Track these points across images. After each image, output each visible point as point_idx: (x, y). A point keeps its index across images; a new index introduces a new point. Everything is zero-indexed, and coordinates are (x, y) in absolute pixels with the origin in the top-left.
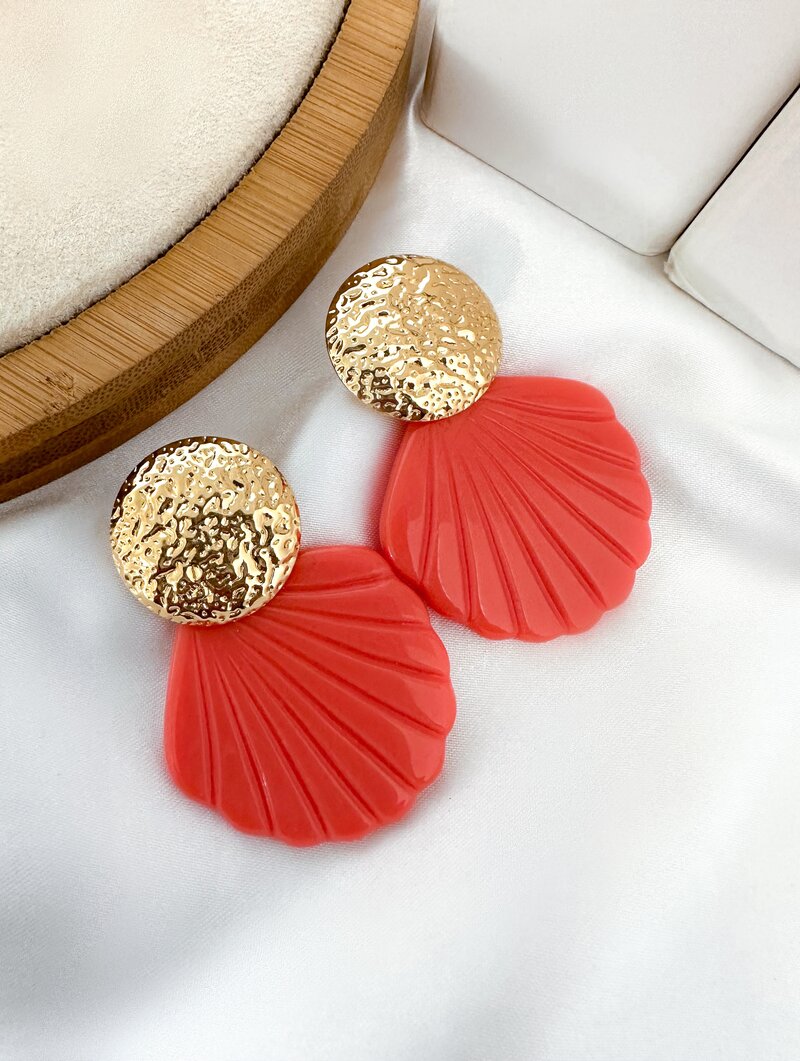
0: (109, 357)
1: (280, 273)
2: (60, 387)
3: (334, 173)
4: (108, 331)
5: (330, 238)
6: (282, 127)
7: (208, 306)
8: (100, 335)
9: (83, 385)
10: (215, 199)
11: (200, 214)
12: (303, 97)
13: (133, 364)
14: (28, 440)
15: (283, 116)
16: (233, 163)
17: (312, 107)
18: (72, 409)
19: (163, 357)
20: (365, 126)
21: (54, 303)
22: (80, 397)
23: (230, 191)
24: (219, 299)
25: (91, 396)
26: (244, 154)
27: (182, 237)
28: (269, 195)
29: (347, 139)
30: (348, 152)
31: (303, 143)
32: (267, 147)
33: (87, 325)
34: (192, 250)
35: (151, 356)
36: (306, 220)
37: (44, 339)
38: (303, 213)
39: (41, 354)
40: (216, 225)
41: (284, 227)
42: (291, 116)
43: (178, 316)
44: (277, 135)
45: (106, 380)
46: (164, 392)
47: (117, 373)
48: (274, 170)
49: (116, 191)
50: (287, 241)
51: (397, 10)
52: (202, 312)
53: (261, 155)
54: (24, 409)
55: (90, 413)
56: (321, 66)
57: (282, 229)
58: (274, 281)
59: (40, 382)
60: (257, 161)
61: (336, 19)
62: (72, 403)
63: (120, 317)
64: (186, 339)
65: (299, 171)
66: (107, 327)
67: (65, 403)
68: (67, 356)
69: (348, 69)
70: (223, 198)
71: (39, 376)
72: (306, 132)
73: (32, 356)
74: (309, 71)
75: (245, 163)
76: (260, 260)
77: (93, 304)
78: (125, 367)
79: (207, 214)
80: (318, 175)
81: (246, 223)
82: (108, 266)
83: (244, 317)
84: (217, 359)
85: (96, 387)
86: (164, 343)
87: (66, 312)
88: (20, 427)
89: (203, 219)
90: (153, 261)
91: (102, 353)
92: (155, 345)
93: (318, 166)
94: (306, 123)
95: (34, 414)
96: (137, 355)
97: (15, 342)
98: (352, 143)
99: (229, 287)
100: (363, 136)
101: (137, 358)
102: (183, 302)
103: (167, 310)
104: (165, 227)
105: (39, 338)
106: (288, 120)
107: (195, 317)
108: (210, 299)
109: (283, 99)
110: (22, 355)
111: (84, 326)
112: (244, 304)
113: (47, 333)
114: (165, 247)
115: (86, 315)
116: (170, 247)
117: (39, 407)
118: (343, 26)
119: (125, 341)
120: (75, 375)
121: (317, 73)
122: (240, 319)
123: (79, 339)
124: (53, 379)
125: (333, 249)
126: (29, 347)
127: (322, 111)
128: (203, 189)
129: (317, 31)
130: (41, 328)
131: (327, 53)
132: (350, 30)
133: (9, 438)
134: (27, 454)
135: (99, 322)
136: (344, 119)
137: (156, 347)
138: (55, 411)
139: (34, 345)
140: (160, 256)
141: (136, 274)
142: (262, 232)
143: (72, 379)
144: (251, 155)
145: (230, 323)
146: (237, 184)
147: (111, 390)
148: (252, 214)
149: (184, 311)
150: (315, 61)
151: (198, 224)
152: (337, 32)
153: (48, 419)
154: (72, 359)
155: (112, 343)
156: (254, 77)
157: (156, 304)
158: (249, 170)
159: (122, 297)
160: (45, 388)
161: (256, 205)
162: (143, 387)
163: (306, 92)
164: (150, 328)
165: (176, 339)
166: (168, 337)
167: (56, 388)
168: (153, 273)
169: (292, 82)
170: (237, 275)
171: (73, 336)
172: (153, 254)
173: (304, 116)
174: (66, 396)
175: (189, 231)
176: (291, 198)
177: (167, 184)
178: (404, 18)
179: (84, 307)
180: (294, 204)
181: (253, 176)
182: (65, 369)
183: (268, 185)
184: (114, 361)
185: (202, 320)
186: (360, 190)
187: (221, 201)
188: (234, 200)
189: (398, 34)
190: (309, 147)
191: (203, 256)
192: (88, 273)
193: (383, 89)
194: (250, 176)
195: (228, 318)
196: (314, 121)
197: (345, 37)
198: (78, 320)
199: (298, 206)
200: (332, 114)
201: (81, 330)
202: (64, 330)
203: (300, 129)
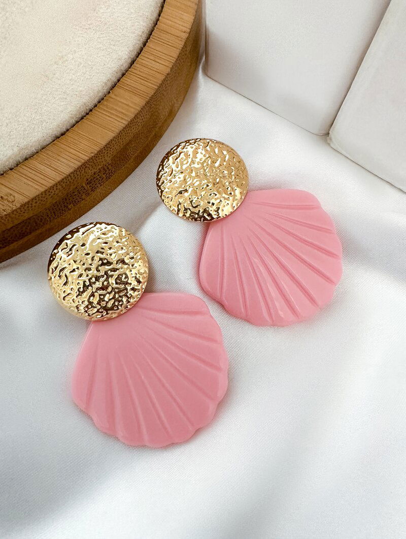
0: (34, 185)
1: (128, 144)
2: (8, 201)
3: (153, 92)
4: (34, 172)
5: (157, 129)
6: (127, 71)
7: (87, 158)
8: (30, 175)
9: (20, 200)
10: (91, 105)
11: (83, 114)
12: (137, 57)
13: (47, 188)
15: (126, 65)
16: (100, 88)
17: (142, 61)
18: (15, 213)
19: (64, 185)
20: (168, 70)
21: (5, 159)
22: (18, 205)
23: (99, 102)
24: (93, 155)
25: (25, 205)
26: (106, 84)
27: (74, 126)
28: (120, 104)
29: (159, 75)
30: (160, 82)
31: (137, 79)
32: (119, 81)
33: (23, 169)
34: (79, 132)
35: (56, 184)
36: (139, 116)
37: (1, 177)
38: (137, 112)
40: (92, 119)
41: (127, 119)
42: (131, 65)
43: (70, 164)
44: (123, 75)
46: (70, 207)
47: (38, 193)
48: (122, 91)
49: (39, 103)
50: (128, 126)
51: (185, 14)
52: (83, 161)
53: (116, 85)
55: (26, 216)
56: (147, 42)
57: (125, 120)
58: (125, 149)
60: (113, 88)
61: (154, 19)
62: (14, 209)
63: (40, 165)
64: (76, 176)
65: (134, 92)
66: (33, 170)
67: (10, 209)
68: (12, 186)
69: (160, 43)
70: (96, 106)
72: (139, 73)
74: (139, 44)
75: (106, 89)
76: (114, 135)
77: (26, 159)
78: (43, 190)
79: (87, 114)
80: (145, 94)
82: (34, 139)
83: (110, 167)
84: (98, 190)
85: (26, 200)
86: (63, 177)
87: (11, 163)
89: (85, 116)
90: (59, 138)
92: (59, 178)
93: (143, 88)
94: (138, 69)
96: (49, 183)
98: (163, 77)
99: (98, 149)
100: (168, 74)
101: (49, 185)
102: (73, 156)
104: (64, 120)
106: (130, 68)
107: (80, 164)
108: (88, 155)
109: (126, 57)
111: (21, 170)
112: (109, 159)
113: (2, 174)
114: (65, 130)
115: (23, 165)
116: (68, 130)
118: (158, 22)
119: (43, 177)
120: (16, 195)
121: (144, 45)
122: (108, 168)
123: (19, 177)
124: (5, 197)
125: (161, 136)
127: (146, 63)
128: (84, 101)
129: (145, 24)
131: (151, 34)
132: (162, 25)
135: (29, 168)
136: (157, 66)
138: (6, 213)
140: (63, 134)
141: (49, 144)
142: (116, 122)
143: (14, 197)
144: (110, 84)
145: (102, 170)
146: (103, 99)
147: (36, 202)
148: (111, 113)
149: (73, 161)
150: (143, 39)
151: (82, 118)
152: (155, 26)
154: (15, 187)
155: (36, 178)
156: (112, 46)
157: (59, 158)
158: (109, 92)
159: (42, 156)
161: (112, 109)
162: (56, 202)
163: (139, 54)
164: (55, 170)
165: (69, 175)
166: (64, 174)
167: (6, 202)
168: (58, 143)
169: (131, 49)
170: (102, 143)
171: (15, 175)
172: (58, 134)
173: (138, 66)
174: (11, 206)
175: (77, 122)
176: (130, 104)
177: (66, 99)
178: (189, 19)
179: (22, 161)
180: (131, 107)
181: (111, 95)
182: (11, 192)
183: (118, 99)
184: (37, 187)
185: (84, 166)
186: (173, 106)
187: (94, 107)
188: (101, 106)
189: (185, 25)
190: (140, 80)
191: (84, 134)
192: (23, 143)
193: (178, 52)
194: (110, 95)
195: (100, 167)
196: (143, 68)
197: (159, 28)
198: (18, 167)
199: (134, 108)
200: (152, 64)
201: (20, 172)
202: (11, 172)
203: (136, 72)
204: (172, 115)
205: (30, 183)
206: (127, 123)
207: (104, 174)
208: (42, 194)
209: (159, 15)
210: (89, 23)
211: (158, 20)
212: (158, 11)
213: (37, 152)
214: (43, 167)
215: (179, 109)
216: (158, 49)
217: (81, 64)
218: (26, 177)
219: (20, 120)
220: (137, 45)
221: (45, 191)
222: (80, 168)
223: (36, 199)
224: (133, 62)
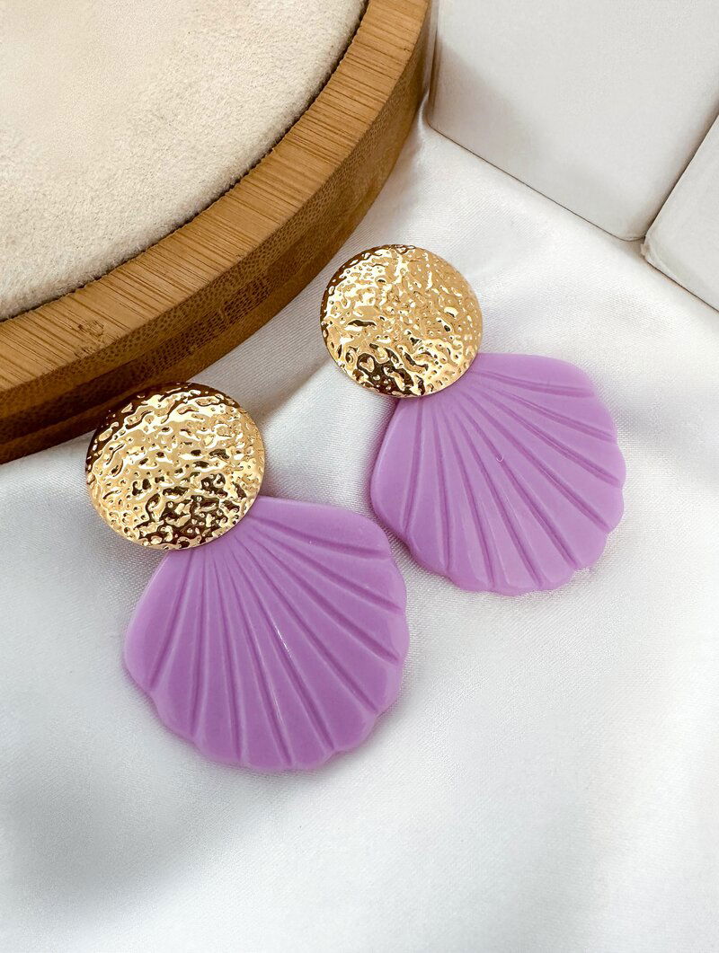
0: (137, 308)
1: (297, 243)
2: (91, 334)
3: (347, 154)
4: (136, 285)
5: (346, 219)
6: (302, 114)
7: (229, 265)
8: (128, 288)
9: (112, 332)
10: (238, 172)
11: (225, 186)
12: (321, 90)
13: (158, 314)
14: (60, 383)
15: (301, 104)
16: (255, 141)
17: (330, 98)
18: (102, 354)
19: (187, 310)
20: (373, 116)
21: (87, 260)
22: (109, 342)
23: (253, 167)
24: (240, 259)
25: (120, 342)
26: (266, 135)
27: (208, 207)
28: (289, 171)
29: (357, 124)
30: (359, 136)
31: (320, 128)
32: (287, 130)
33: (118, 279)
34: (218, 217)
35: (176, 308)
36: (321, 194)
37: (80, 293)
38: (318, 187)
39: (75, 305)
40: (239, 196)
41: (300, 198)
42: (309, 105)
43: (200, 273)
44: (296, 121)
45: (133, 327)
46: (191, 349)
47: (143, 322)
48: (292, 150)
49: (148, 165)
50: (302, 212)
51: (406, 17)
52: (223, 269)
53: (282, 137)
54: (57, 352)
55: (120, 361)
56: (338, 64)
57: (299, 200)
58: (293, 251)
59: (73, 329)
60: (278, 143)
61: (352, 24)
62: (101, 347)
64: (209, 294)
65: (317, 152)
66: (136, 282)
67: (94, 347)
68: (98, 307)
69: (361, 66)
70: (246, 173)
71: (72, 324)
72: (322, 118)
73: (67, 306)
74: (324, 68)
75: (265, 144)
76: (277, 226)
77: (124, 262)
78: (151, 317)
79: (232, 187)
80: (333, 155)
81: (265, 194)
82: (138, 228)
83: (265, 282)
84: (241, 322)
85: (122, 333)
86: (187, 296)
87: (98, 268)
88: (52, 367)
89: (227, 191)
90: (181, 227)
91: (131, 305)
92: (179, 297)
93: (332, 146)
94: (322, 111)
95: (65, 357)
96: (162, 306)
97: (51, 294)
98: (366, 128)
99: (248, 249)
100: (374, 123)
101: (162, 309)
102: (206, 261)
103: (193, 268)
104: (192, 196)
105: (73, 291)
106: (308, 108)
107: (217, 274)
108: (231, 259)
109: (302, 89)
110: (57, 306)
111: (116, 281)
112: (264, 268)
113: (82, 287)
114: (192, 214)
115: (119, 272)
116: (197, 214)
117: (71, 351)
118: (358, 31)
119: (151, 294)
120: (105, 324)
121: (334, 70)
122: (261, 284)
123: (110, 291)
124: (86, 327)
125: (351, 232)
126: (65, 299)
127: (337, 101)
128: (227, 163)
129: (335, 33)
130: (75, 281)
131: (345, 52)
132: (365, 35)
133: (42, 377)
134: (61, 398)
135: (129, 277)
136: (356, 108)
137: (180, 299)
138: (85, 354)
139: (69, 297)
140: (187, 221)
141: (164, 237)
143: (102, 327)
144: (272, 137)
145: (251, 286)
146: (259, 161)
147: (138, 338)
148: (273, 187)
149: (206, 268)
150: (332, 59)
151: (222, 194)
152: (353, 36)
153: (79, 362)
154: (103, 309)
155: (140, 295)
156: (278, 71)
157: (182, 262)
158: (270, 151)
159: (151, 257)
160: (77, 334)
161: (275, 179)
162: (170, 340)
163: (323, 85)
164: (175, 283)
165: (198, 294)
166: (190, 290)
167: (87, 335)
168: (179, 236)
169: (310, 75)
170: (256, 239)
171: (104, 289)
172: (180, 220)
173: (321, 105)
174: (96, 341)
175: (214, 201)
176: (308, 174)
177: (195, 159)
178: (414, 26)
179: (116, 265)
180: (309, 178)
181: (274, 155)
182: (96, 318)
183: (286, 162)
184: (142, 312)
185: (223, 278)
186: (374, 180)
187: (244, 175)
188: (255, 175)
189: (407, 37)
190: (324, 131)
191: (225, 222)
192: (119, 234)
193: (392, 84)
194: (271, 155)
195: (249, 281)
196: (328, 108)
197: (359, 40)
198: (110, 276)
199: (313, 180)
200: (347, 104)
201: (112, 284)
202: (97, 284)
203: (318, 116)
204: (372, 194)
205: (129, 303)
206: (300, 206)
207: (253, 294)
208: (150, 324)
209: (361, 18)
210: (238, 27)
211: (358, 26)
212: (358, 11)
213: (144, 251)
214: (152, 277)
215: (383, 185)
216: (356, 76)
217: (222, 99)
218: (123, 294)
219: (115, 192)
221: (156, 320)
222: (216, 281)
223: (139, 333)
224: (312, 100)
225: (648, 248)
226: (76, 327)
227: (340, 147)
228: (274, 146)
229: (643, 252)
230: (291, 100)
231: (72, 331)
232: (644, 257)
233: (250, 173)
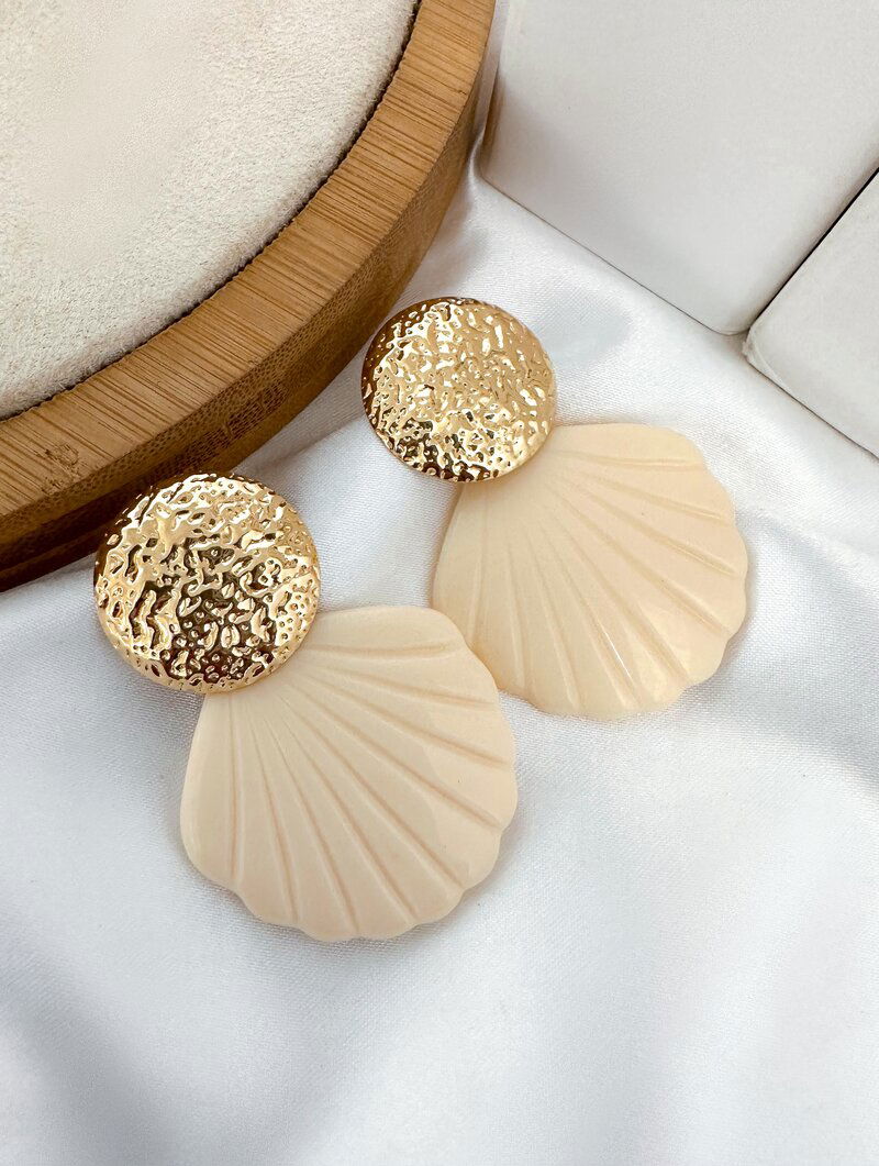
0: (121, 429)
1: (322, 340)
2: (61, 462)
3: (387, 229)
4: (120, 398)
5: (380, 303)
6: (330, 174)
7: (239, 374)
8: (110, 403)
9: (89, 461)
10: (250, 251)
11: (232, 269)
12: (354, 142)
13: (149, 438)
14: (22, 524)
15: (330, 161)
16: (272, 212)
17: (364, 153)
18: (76, 488)
19: (185, 431)
20: (419, 179)
21: (57, 364)
22: (86, 474)
23: (268, 243)
24: (252, 366)
25: (99, 473)
26: (285, 202)
27: (211, 294)
28: (314, 251)
29: (401, 190)
30: (403, 206)
31: (352, 194)
32: (312, 195)
33: (97, 390)
34: (222, 309)
35: (171, 429)
36: (354, 280)
37: (46, 406)
38: (352, 272)
39: (40, 422)
40: (252, 282)
41: (329, 287)
42: (340, 162)
43: (203, 384)
44: (322, 183)
45: (116, 454)
47: (129, 447)
48: (317, 222)
49: (135, 238)
50: (330, 304)
51: (462, 49)
52: (232, 380)
53: (305, 204)
54: (18, 486)
55: (98, 494)
56: (375, 108)
57: (326, 289)
58: (315, 350)
59: (39, 456)
60: (300, 210)
61: (393, 57)
62: (75, 481)
63: (135, 382)
64: (212, 410)
66: (120, 394)
67: (66, 480)
68: (72, 426)
69: (404, 112)
70: (260, 252)
71: (36, 448)
72: (356, 180)
73: (32, 425)
74: (362, 112)
75: (285, 213)
76: (300, 324)
77: (103, 367)
78: (140, 441)
79: (241, 269)
80: (371, 231)
81: (281, 279)
82: (122, 323)
83: (280, 388)
84: (248, 435)
85: (104, 463)
86: (185, 414)
87: (71, 374)
88: (12, 507)
89: (236, 274)
90: (177, 320)
91: (113, 424)
92: (176, 416)
93: (368, 219)
94: (356, 171)
95: (30, 492)
96: (154, 427)
97: (11, 408)
98: (411, 195)
99: (265, 354)
100: (421, 188)
101: (154, 431)
102: (211, 368)
103: (192, 377)
104: (190, 281)
105: (38, 405)
106: (336, 167)
107: (223, 386)
108: (241, 366)
109: (331, 142)
110: (17, 423)
111: (93, 392)
112: (280, 372)
113: (49, 399)
114: (190, 304)
115: (95, 379)
116: (197, 305)
117: (36, 486)
118: (401, 65)
119: (140, 410)
121: (370, 116)
122: (276, 390)
123: (86, 407)
124: (54, 453)
126: (27, 415)
127: (374, 158)
128: (236, 239)
129: (372, 68)
130: (42, 393)
131: (383, 92)
132: (408, 69)
134: (21, 539)
135: (111, 388)
136: (399, 168)
137: (177, 418)
138: (56, 490)
139: (34, 412)
140: (185, 314)
141: (155, 335)
142: (304, 292)
143: (76, 453)
144: (293, 204)
145: (264, 394)
146: (275, 236)
147: (123, 467)
148: (293, 270)
149: (207, 376)
150: (368, 102)
151: (229, 279)
152: (394, 72)
153: (47, 499)
154: (76, 429)
155: (126, 413)
156: (298, 116)
157: (178, 369)
158: (290, 222)
159: (139, 360)
160: (44, 462)
161: (297, 261)
162: (161, 465)
163: (357, 136)
164: (169, 396)
165: (200, 411)
166: (191, 407)
167: (57, 463)
168: (177, 334)
169: (342, 124)
170: (274, 340)
171: (79, 403)
172: (174, 311)
173: (355, 163)
174: (68, 472)
175: (219, 287)
176: (337, 254)
177: (195, 232)
178: (469, 60)
179: (93, 371)
180: (341, 261)
181: (295, 228)
182: (70, 441)
183: (311, 238)
184: (127, 433)
185: (232, 389)
187: (257, 254)
188: (271, 254)
189: (463, 76)
190: (359, 198)
191: (234, 316)
192: (98, 330)
193: (445, 136)
194: (292, 227)
195: (261, 389)
196: (366, 169)
197: (403, 77)
198: (85, 384)
199: (345, 263)
200: (386, 161)
201: (89, 397)
202: (68, 396)
203: (350, 177)
204: (412, 268)
205: (111, 422)
206: (328, 297)
207: (265, 402)
208: (137, 450)
209: (404, 48)
210: (248, 55)
212: (401, 38)
214: (139, 387)
216: (398, 127)
218: (104, 409)
220: (355, 116)
221: (146, 444)
222: (222, 394)
223: (123, 461)
224: (344, 155)
225: (751, 347)
226: (42, 452)
227: (378, 220)
228: (296, 215)
229: (745, 351)
230: (317, 156)
231: (36, 458)
232: (745, 357)
233: (264, 252)
